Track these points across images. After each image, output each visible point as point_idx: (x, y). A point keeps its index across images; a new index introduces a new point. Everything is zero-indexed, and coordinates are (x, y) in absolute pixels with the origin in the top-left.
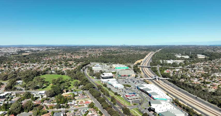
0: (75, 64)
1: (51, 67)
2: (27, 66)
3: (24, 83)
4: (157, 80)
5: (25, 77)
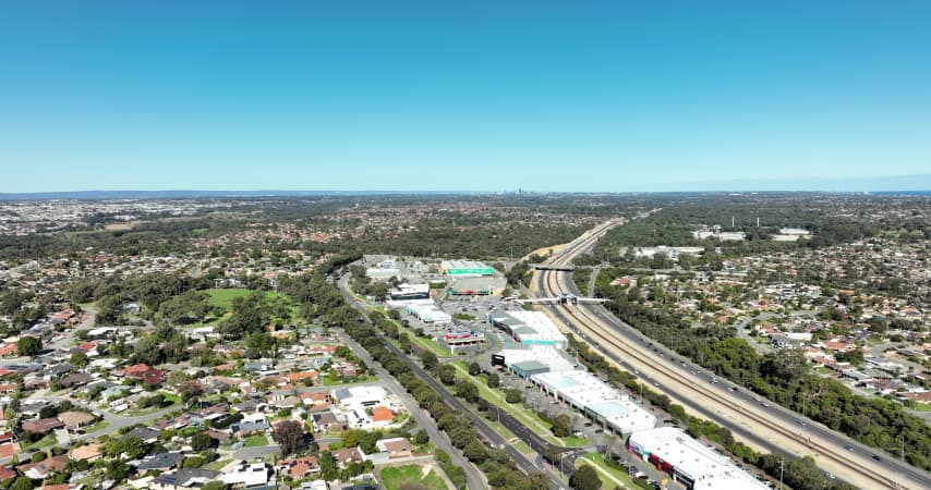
0: (307, 258)
1: (224, 266)
2: (142, 264)
3: (146, 310)
4: (569, 304)
5: (147, 291)
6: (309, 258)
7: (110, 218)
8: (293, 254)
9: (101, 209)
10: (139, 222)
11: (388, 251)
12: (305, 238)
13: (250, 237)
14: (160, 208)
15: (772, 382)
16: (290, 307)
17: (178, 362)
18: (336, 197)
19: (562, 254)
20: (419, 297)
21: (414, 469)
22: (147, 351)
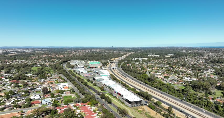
0: (57, 61)
1: (37, 62)
2: (17, 62)
3: (17, 71)
4: (114, 69)
5: (17, 67)
6: (57, 60)
7: (9, 53)
8: (53, 60)
9: (7, 50)
10: (17, 54)
11: (76, 59)
12: (57, 56)
13: (44, 56)
14: (22, 50)
15: (149, 82)
16: (51, 70)
17: (23, 80)
18: (67, 48)
19: (117, 60)
20: (81, 68)
21: (71, 96)
22: (16, 77)
